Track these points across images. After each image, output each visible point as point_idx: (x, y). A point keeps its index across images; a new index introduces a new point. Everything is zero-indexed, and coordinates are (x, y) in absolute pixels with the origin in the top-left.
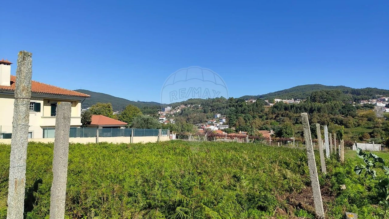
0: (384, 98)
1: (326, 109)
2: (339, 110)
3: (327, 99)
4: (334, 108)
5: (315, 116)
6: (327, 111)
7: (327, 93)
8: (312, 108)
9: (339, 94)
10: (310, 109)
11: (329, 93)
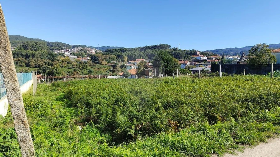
0: (68, 49)
1: (38, 55)
2: (47, 56)
3: (37, 48)
4: (44, 55)
5: (32, 60)
6: (39, 57)
7: (36, 44)
8: (28, 54)
9: (44, 45)
10: (26, 55)
11: (37, 43)
